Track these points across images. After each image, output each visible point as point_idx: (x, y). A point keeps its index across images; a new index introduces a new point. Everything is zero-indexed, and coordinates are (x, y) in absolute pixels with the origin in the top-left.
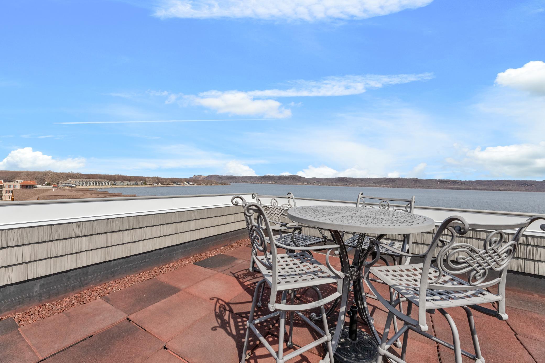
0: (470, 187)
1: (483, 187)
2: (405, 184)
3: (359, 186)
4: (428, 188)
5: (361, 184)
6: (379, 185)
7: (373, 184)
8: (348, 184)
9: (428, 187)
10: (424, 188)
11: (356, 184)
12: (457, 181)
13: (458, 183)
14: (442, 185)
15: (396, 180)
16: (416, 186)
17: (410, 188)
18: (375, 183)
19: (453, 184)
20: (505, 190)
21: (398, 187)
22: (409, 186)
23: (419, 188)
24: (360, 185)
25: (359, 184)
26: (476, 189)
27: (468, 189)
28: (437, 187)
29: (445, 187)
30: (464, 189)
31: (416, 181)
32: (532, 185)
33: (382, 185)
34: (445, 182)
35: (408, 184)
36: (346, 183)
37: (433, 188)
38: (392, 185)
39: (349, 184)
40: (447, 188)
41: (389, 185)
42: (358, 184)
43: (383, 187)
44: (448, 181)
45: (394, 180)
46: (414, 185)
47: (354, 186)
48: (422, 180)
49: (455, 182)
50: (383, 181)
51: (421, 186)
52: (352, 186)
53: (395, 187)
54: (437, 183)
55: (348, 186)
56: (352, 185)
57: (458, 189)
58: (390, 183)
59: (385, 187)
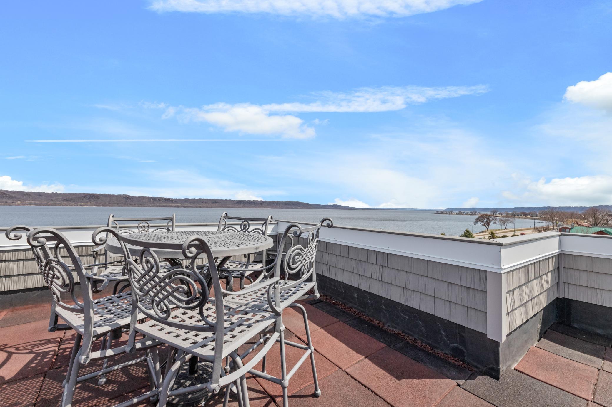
0: (180, 205)
1: (189, 205)
2: (113, 201)
3: (35, 204)
4: (140, 206)
5: (39, 201)
6: (74, 204)
7: (63, 201)
8: (9, 202)
9: (141, 204)
10: (136, 206)
11: (29, 202)
12: (169, 198)
13: (170, 200)
14: (155, 202)
15: (101, 196)
16: (127, 204)
17: (119, 206)
18: (67, 200)
19: (166, 201)
20: (204, 207)
21: (103, 206)
22: (118, 204)
23: (130, 206)
24: (37, 202)
25: (35, 201)
26: (184, 207)
27: (178, 207)
28: (150, 205)
29: (158, 205)
30: (175, 207)
31: (127, 198)
32: (219, 202)
33: (79, 202)
34: (158, 199)
35: (117, 202)
36: (4, 200)
37: (147, 207)
38: (94, 203)
39: (12, 201)
40: (160, 206)
41: (90, 203)
42: (33, 202)
43: (81, 205)
44: (161, 199)
45: (98, 197)
46: (125, 203)
47: (24, 205)
48: (134, 197)
49: (167, 199)
50: (80, 198)
51: (133, 204)
52: (19, 205)
53: (99, 206)
54: (150, 201)
55: (9, 205)
56: (19, 202)
57: (169, 207)
58: (93, 200)
59: (84, 206)
